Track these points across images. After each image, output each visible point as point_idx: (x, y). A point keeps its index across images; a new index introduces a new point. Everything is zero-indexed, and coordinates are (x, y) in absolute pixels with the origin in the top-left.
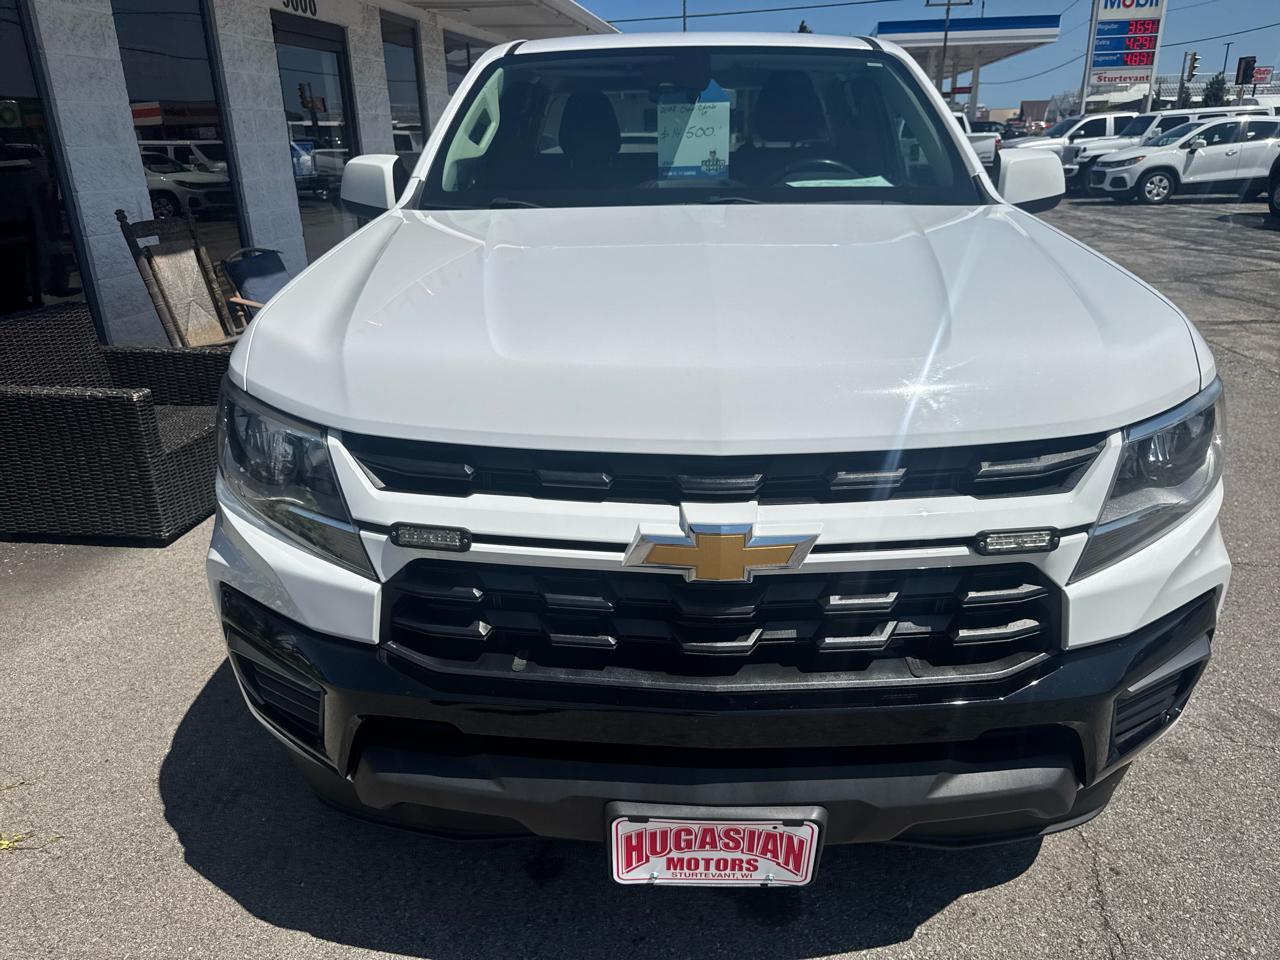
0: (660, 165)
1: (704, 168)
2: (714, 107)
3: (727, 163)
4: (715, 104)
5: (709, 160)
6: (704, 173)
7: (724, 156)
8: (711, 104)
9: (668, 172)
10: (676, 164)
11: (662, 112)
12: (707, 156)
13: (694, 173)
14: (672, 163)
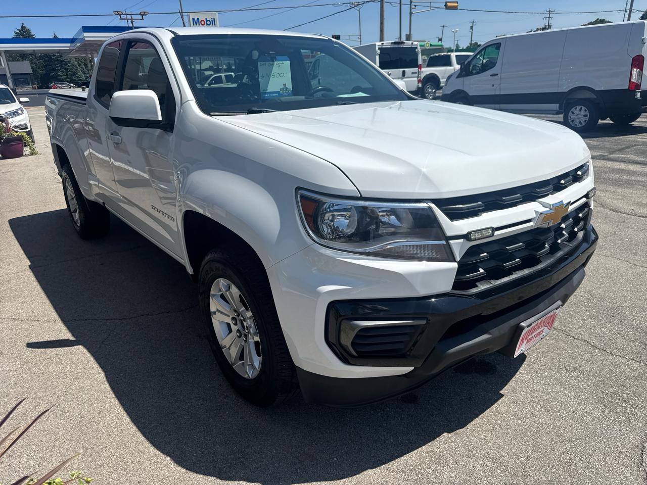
0: (261, 91)
1: (281, 92)
2: (283, 64)
3: (291, 89)
4: (284, 62)
5: (283, 88)
6: (282, 94)
7: (290, 86)
8: (282, 62)
9: (265, 94)
10: (268, 91)
11: (261, 66)
12: (282, 87)
13: (277, 95)
14: (267, 90)
